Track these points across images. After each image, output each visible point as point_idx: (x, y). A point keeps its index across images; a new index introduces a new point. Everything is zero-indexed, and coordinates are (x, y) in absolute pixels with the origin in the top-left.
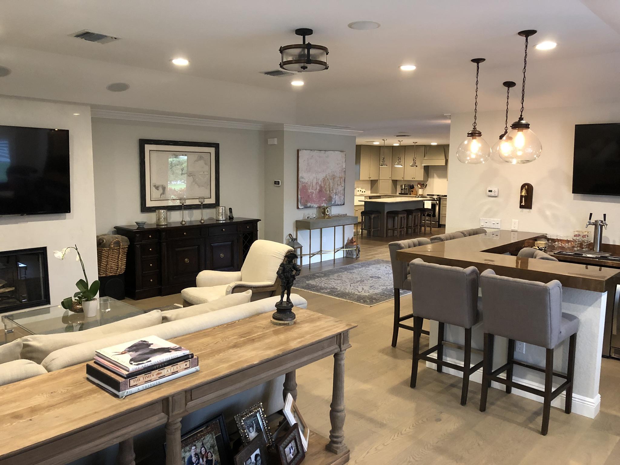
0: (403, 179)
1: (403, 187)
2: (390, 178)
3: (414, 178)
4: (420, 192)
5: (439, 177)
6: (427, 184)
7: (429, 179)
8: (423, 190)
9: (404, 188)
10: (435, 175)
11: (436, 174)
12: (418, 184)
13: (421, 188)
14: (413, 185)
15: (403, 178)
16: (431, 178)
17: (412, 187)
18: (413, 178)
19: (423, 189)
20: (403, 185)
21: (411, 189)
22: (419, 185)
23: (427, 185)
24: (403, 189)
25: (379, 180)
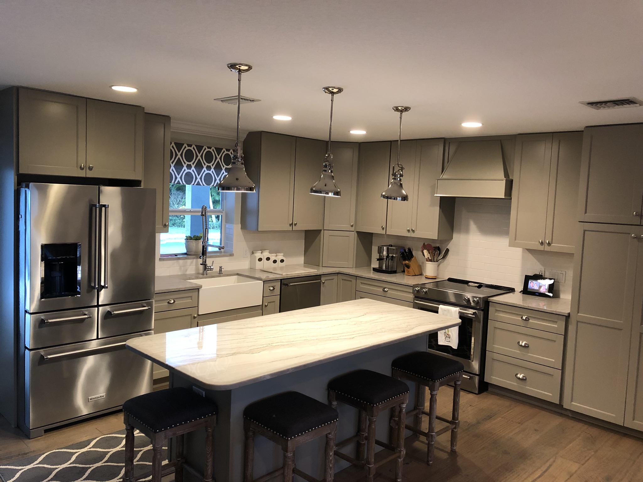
0: (384, 232)
1: (385, 253)
2: (352, 226)
3: (413, 231)
4: (430, 269)
5: (485, 230)
6: (448, 247)
7: (455, 236)
8: (438, 266)
9: (388, 256)
10: (473, 226)
11: (476, 223)
12: (425, 247)
13: (431, 261)
14: (409, 249)
15: (383, 229)
16: (459, 231)
17: (407, 255)
18: (409, 231)
19: (437, 261)
20: (385, 248)
21: (405, 260)
22: (425, 252)
23: (447, 251)
24: (385, 257)
25: (322, 231)
